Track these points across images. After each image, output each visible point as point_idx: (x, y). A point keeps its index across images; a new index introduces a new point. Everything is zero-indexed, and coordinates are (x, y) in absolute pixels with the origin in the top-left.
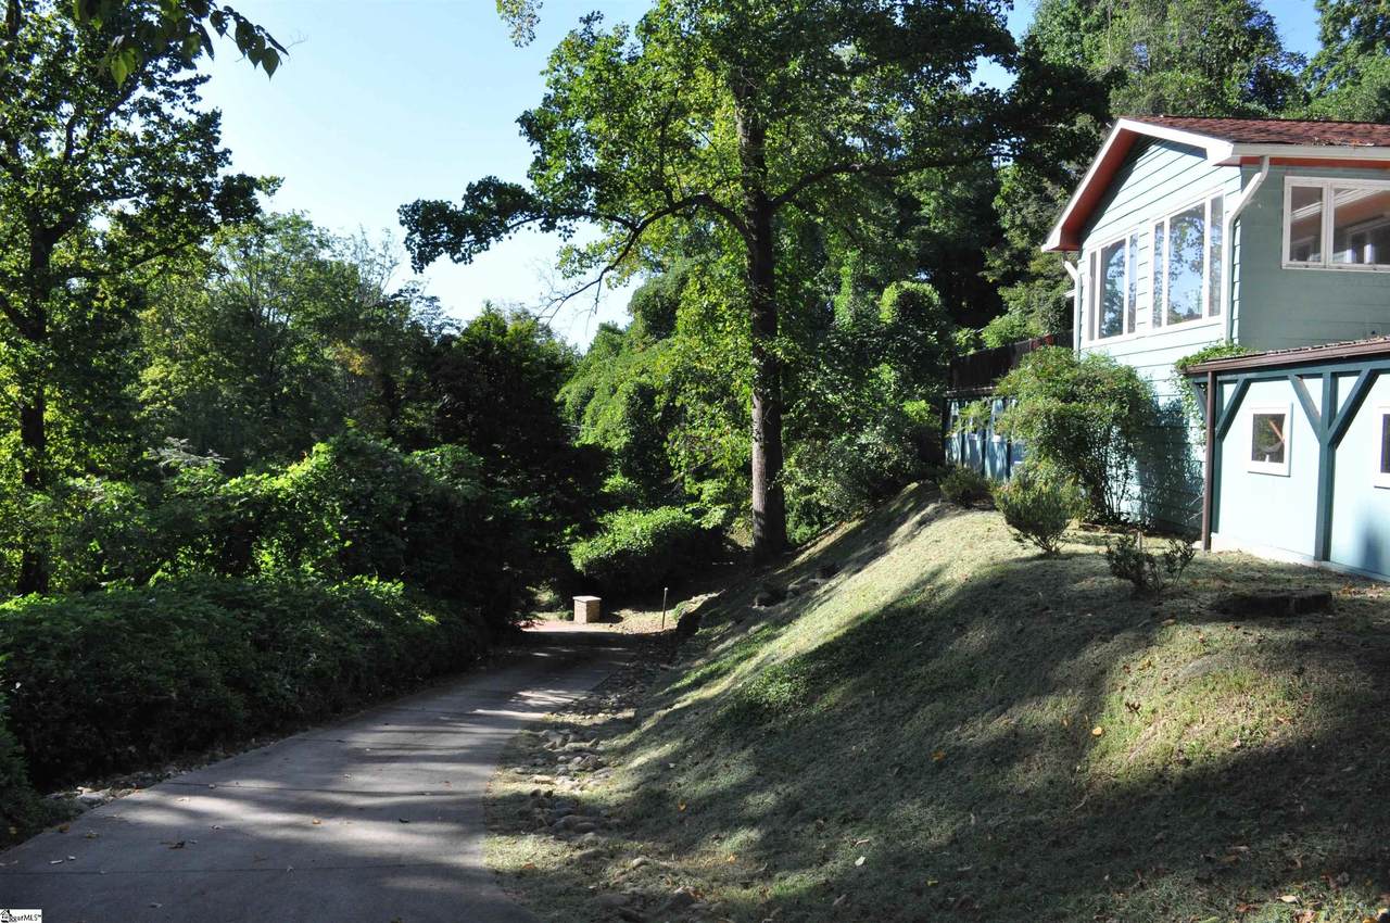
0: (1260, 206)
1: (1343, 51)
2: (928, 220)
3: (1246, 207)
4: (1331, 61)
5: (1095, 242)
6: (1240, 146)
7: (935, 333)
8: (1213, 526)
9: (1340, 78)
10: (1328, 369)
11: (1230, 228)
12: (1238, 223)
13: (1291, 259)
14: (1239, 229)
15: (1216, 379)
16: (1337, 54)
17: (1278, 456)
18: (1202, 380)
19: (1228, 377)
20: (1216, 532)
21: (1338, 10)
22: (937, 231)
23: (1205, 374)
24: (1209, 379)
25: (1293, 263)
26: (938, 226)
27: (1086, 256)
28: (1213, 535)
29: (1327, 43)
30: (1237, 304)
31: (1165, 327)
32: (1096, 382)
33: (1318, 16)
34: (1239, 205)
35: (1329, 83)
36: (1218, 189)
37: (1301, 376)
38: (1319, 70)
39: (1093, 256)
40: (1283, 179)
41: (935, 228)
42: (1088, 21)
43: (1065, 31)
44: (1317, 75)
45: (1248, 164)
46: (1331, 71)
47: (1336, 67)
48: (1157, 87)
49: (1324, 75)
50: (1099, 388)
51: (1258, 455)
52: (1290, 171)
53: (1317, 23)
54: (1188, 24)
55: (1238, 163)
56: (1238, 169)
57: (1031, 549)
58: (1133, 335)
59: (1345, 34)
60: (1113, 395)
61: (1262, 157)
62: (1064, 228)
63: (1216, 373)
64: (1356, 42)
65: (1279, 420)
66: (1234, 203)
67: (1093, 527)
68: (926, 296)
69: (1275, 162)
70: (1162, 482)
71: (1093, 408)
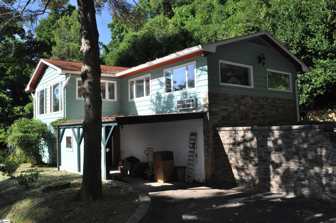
0: (70, 85)
1: (116, 41)
2: (8, 76)
3: (67, 85)
4: (114, 43)
5: (38, 89)
6: (64, 71)
7: (7, 109)
8: (60, 164)
9: (116, 47)
10: (78, 126)
11: (63, 89)
12: (65, 89)
13: (78, 97)
14: (65, 90)
15: (59, 127)
16: (115, 42)
17: (71, 147)
18: (56, 128)
19: (61, 127)
20: (61, 166)
21: (115, 31)
22: (11, 79)
23: (56, 126)
24: (57, 127)
25: (79, 98)
26: (11, 77)
27: (36, 93)
28: (60, 166)
29: (113, 39)
30: (66, 108)
31: (53, 113)
32: (34, 128)
33: (111, 32)
34: (65, 84)
35: (114, 48)
36: (61, 80)
37: (74, 128)
38: (111, 45)
39: (38, 92)
40: (76, 78)
41: (10, 78)
42: (53, 26)
43: (48, 28)
44: (111, 46)
45: (67, 75)
46: (114, 45)
47: (115, 45)
48: (68, 46)
49: (112, 46)
50: (34, 130)
51: (67, 146)
52: (77, 77)
53: (111, 34)
54: (76, 31)
55: (65, 74)
56: (65, 75)
57: (6, 177)
58: (46, 114)
59: (117, 37)
60: (38, 131)
61: (69, 73)
62: (30, 85)
63: (59, 126)
64: (119, 40)
65: (70, 137)
66: (64, 83)
67: (34, 166)
68: (4, 98)
69: (72, 74)
70: (53, 153)
71: (32, 135)
